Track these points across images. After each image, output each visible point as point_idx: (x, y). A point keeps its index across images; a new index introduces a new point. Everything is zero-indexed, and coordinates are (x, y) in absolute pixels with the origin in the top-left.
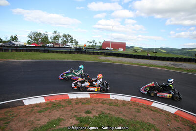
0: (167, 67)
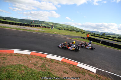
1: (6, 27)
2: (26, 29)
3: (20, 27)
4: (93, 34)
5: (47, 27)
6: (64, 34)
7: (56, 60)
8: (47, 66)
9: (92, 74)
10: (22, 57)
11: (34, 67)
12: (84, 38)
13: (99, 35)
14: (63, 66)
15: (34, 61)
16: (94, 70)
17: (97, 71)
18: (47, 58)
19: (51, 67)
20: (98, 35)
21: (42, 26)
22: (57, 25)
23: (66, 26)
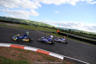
2: (7, 25)
3: (2, 24)
4: (62, 30)
5: (26, 24)
6: (40, 30)
7: (32, 51)
8: (24, 56)
9: (61, 60)
10: (2, 49)
11: (13, 58)
12: (55, 33)
13: (67, 31)
14: (37, 56)
15: (13, 53)
16: (62, 58)
17: (65, 58)
18: (24, 49)
19: (27, 57)
20: (65, 30)
21: (22, 23)
22: (34, 23)
23: (41, 23)
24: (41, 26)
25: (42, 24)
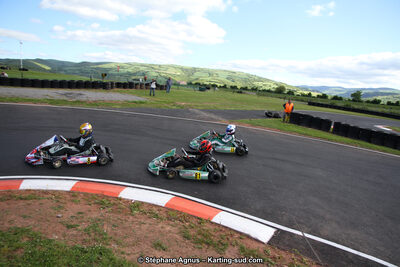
0: (52, 101)
1: (18, 99)
3: (65, 95)
8: (106, 229)
14: (161, 225)
24: (225, 87)
25: (231, 76)
